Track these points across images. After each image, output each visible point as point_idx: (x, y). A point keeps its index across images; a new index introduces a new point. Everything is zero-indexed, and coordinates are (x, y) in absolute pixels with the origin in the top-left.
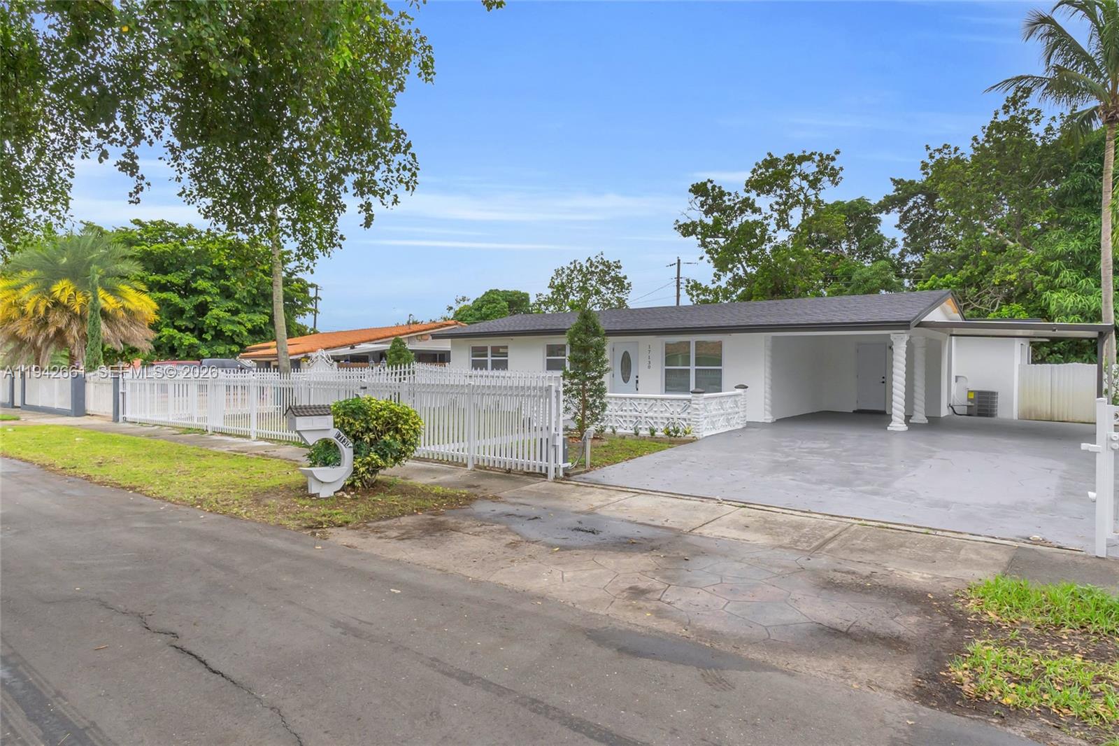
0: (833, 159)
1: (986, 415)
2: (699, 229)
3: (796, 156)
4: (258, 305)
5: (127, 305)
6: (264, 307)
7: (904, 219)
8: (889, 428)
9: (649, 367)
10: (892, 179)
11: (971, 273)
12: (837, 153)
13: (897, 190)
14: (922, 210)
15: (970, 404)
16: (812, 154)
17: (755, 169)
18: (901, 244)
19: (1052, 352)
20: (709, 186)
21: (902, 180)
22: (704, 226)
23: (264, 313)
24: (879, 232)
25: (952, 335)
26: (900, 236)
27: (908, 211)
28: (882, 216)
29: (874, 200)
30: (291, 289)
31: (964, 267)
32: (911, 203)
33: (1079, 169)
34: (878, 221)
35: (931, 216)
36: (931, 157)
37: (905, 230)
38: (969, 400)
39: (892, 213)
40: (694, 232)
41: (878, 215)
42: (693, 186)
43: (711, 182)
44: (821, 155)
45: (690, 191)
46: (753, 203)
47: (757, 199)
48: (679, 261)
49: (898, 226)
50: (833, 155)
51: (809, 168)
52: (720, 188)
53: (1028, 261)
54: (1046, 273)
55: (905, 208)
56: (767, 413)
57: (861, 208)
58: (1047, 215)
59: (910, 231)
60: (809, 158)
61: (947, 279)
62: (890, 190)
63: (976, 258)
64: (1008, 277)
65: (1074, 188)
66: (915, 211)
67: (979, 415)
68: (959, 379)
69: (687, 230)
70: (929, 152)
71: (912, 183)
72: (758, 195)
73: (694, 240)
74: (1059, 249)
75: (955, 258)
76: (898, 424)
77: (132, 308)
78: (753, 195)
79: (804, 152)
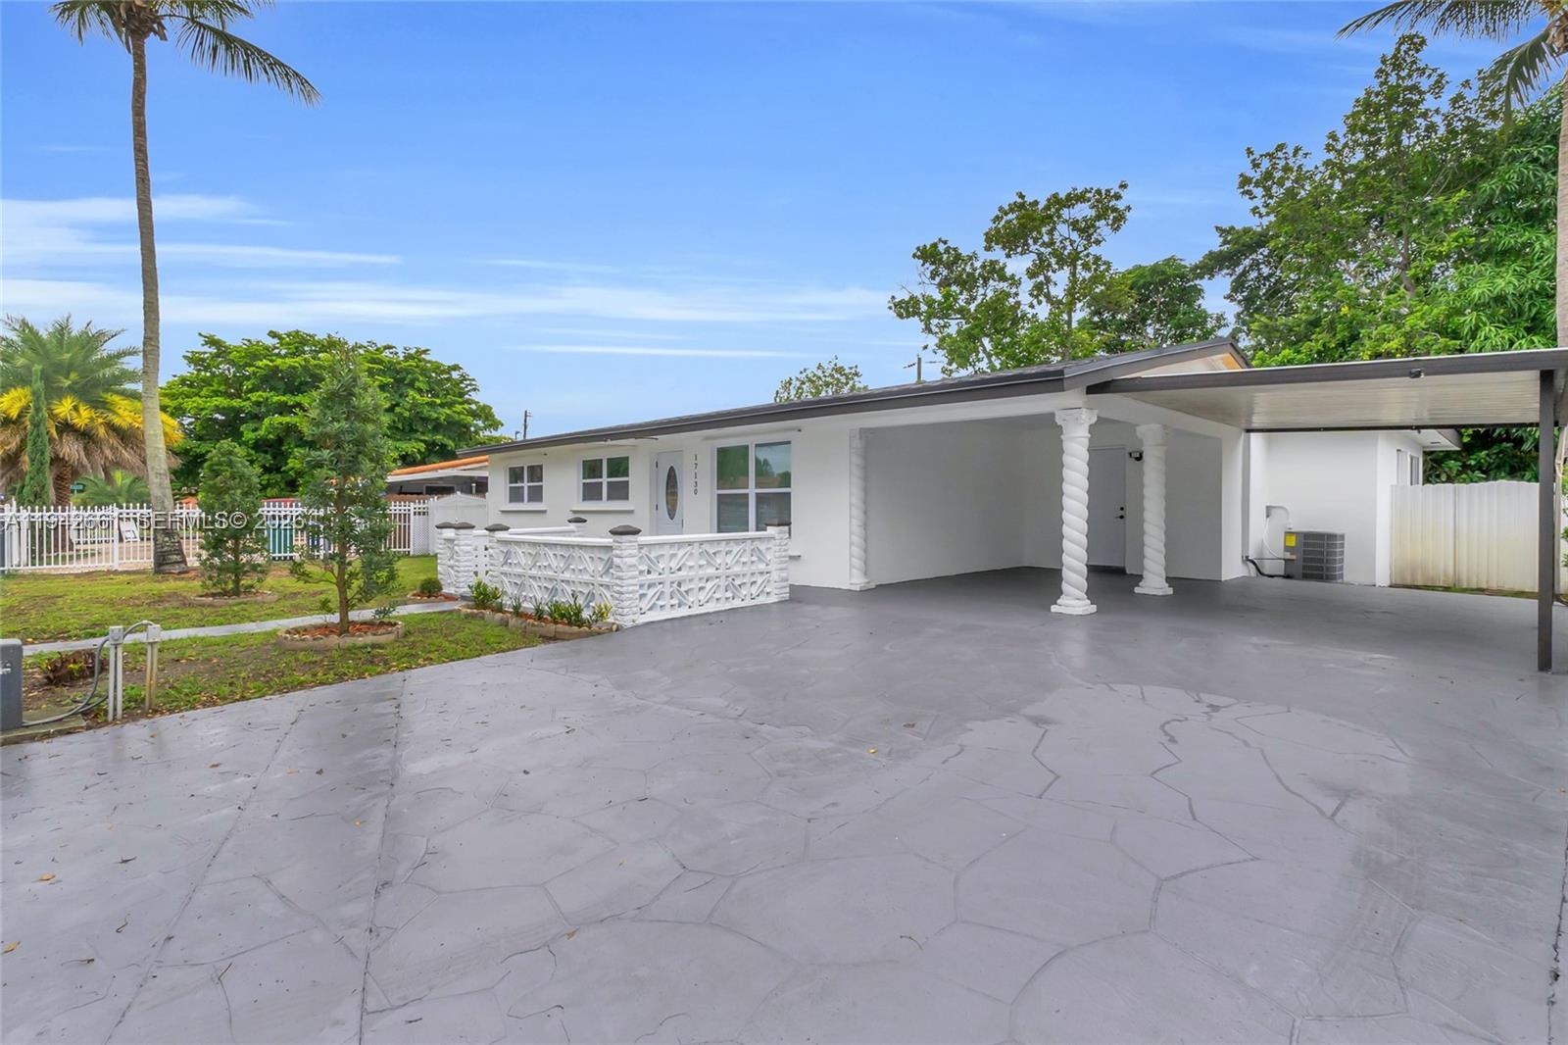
0: (1118, 197)
1: (1320, 578)
2: (923, 308)
3: (1062, 195)
4: (416, 431)
5: (117, 421)
6: (423, 433)
7: (1238, 285)
8: (1054, 608)
9: (696, 492)
10: (1217, 228)
11: (1324, 345)
12: (1123, 186)
13: (1225, 242)
14: (1266, 271)
15: (1288, 556)
16: (1086, 191)
17: (997, 217)
18: (1231, 319)
19: (1465, 467)
20: (942, 247)
21: (1232, 228)
22: (930, 302)
23: (422, 441)
24: (1199, 306)
25: (1249, 431)
26: (1231, 310)
27: (1244, 273)
28: (1204, 283)
29: (1192, 258)
30: (455, 412)
31: (1314, 336)
32: (1247, 262)
33: (1514, 157)
34: (1198, 292)
35: (1279, 281)
36: (1256, 165)
37: (1239, 302)
38: (1287, 549)
39: (1218, 278)
40: (917, 313)
41: (1197, 282)
42: (918, 249)
43: (945, 242)
44: (1099, 192)
45: (914, 256)
46: (1002, 269)
47: (1009, 262)
48: (919, 359)
49: (1229, 297)
50: (1118, 190)
51: (1082, 211)
52: (955, 249)
53: (1422, 318)
54: (1455, 335)
55: (1239, 270)
56: (854, 571)
57: (1169, 271)
58: (1456, 240)
59: (1248, 301)
60: (1081, 198)
61: (1284, 356)
62: (1215, 244)
63: (1332, 322)
64: (1385, 346)
65: (1504, 191)
66: (1253, 275)
67: (1306, 577)
68: (1273, 511)
69: (906, 308)
70: (1252, 157)
71: (1247, 231)
72: (1008, 256)
73: (915, 323)
74: (1476, 292)
75: (1299, 326)
76: (1074, 599)
77: (125, 425)
78: (998, 254)
79: (1075, 189)
